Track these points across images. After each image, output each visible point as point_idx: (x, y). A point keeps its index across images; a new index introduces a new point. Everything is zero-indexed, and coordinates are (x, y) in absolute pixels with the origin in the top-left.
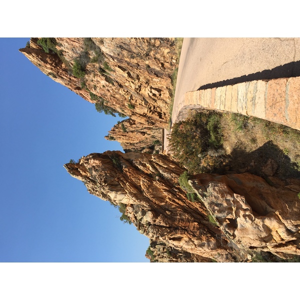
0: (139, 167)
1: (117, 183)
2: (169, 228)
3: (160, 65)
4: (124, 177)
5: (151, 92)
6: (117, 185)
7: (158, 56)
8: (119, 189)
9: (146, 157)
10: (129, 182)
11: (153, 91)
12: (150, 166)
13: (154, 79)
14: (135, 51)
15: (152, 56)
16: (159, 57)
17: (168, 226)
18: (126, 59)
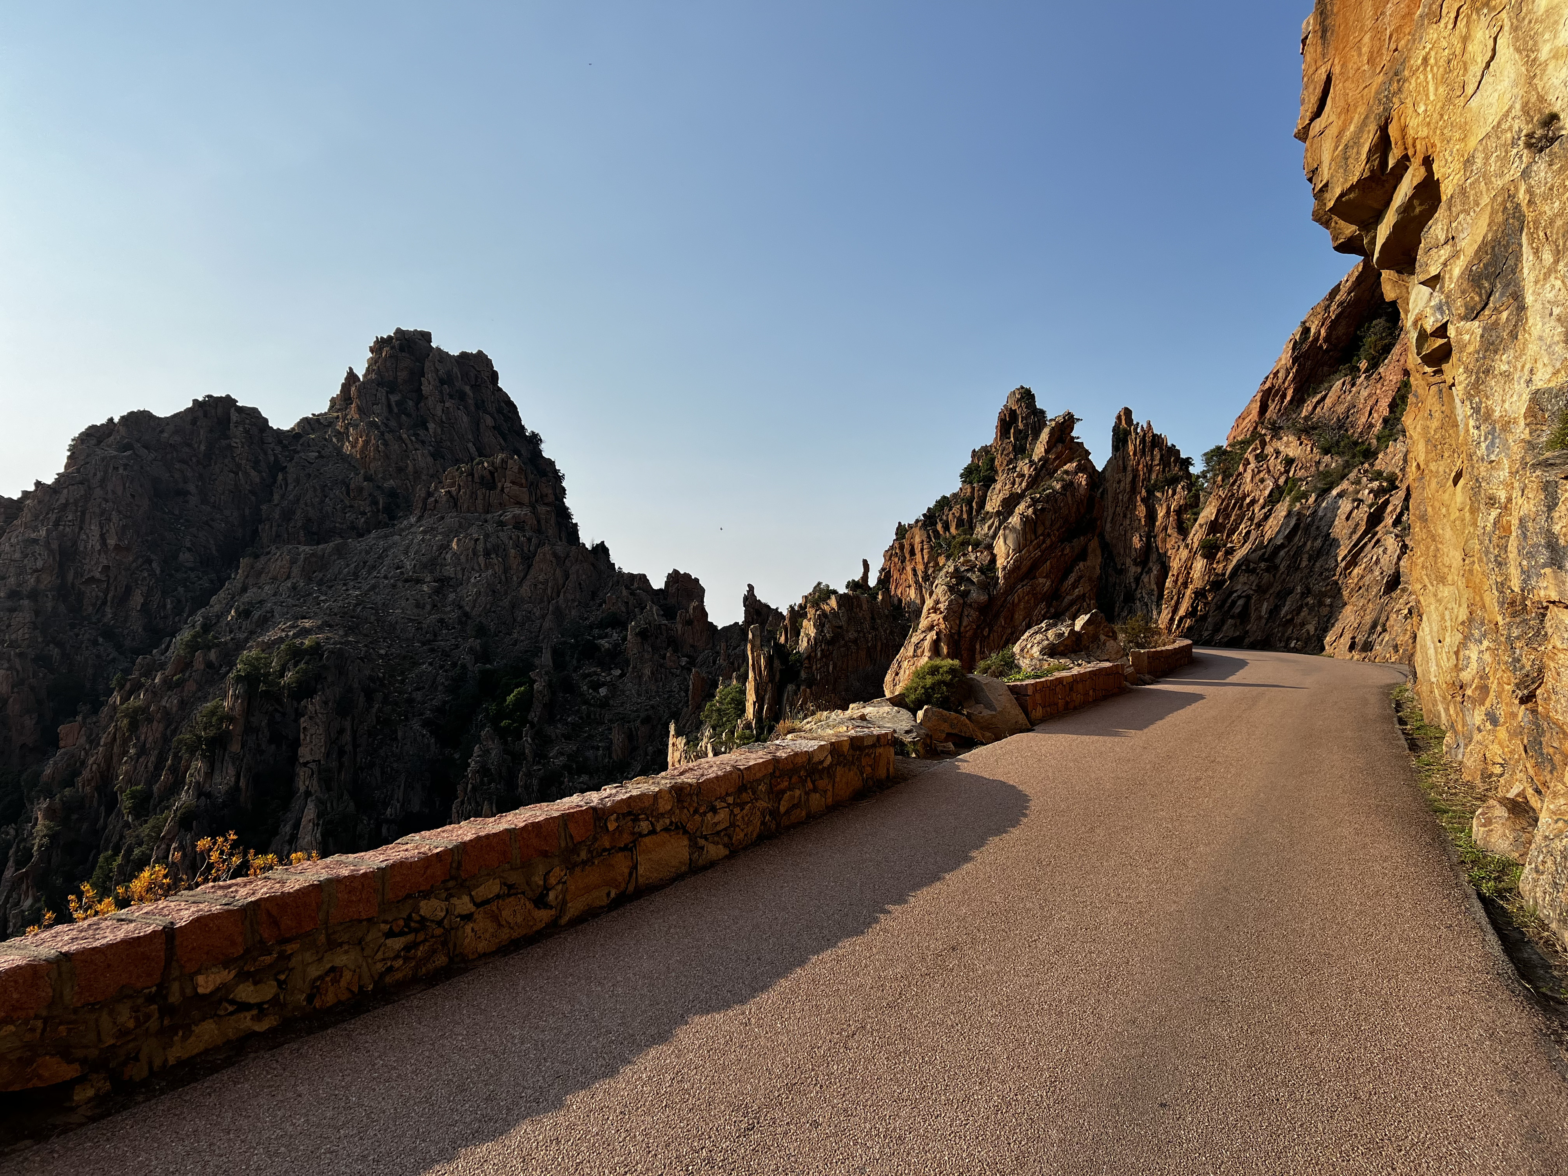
0: (1073, 574)
1: (1040, 532)
2: (959, 633)
3: (1289, 617)
4: (1051, 546)
5: (1239, 597)
6: (1035, 532)
7: (1305, 612)
8: (1028, 537)
9: (1091, 589)
10: (1041, 556)
11: (1241, 602)
12: (1074, 597)
13: (1265, 605)
14: (1318, 564)
15: (1306, 601)
16: (1302, 614)
17: (962, 629)
18: (1309, 543)
